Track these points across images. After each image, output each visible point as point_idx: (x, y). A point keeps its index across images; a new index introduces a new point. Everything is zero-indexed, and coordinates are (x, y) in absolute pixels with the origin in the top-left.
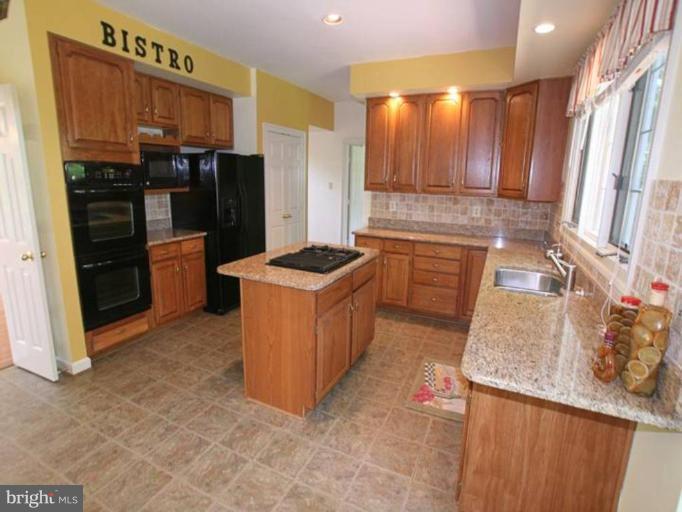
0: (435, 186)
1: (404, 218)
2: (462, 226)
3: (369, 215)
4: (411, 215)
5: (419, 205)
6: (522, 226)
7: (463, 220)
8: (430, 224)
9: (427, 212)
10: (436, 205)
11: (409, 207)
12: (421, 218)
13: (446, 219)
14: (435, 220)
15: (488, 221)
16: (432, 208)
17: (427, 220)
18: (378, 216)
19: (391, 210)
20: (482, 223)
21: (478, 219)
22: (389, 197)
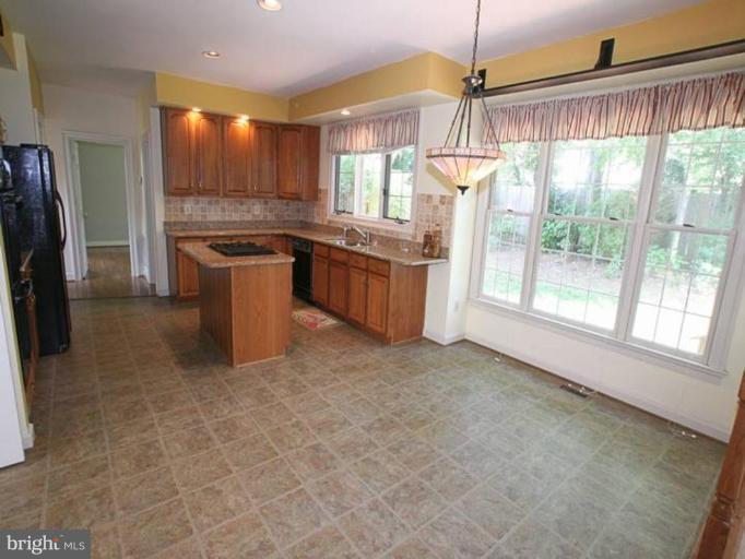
0: (235, 191)
1: (199, 219)
2: (248, 222)
3: (163, 220)
4: (205, 216)
5: (213, 207)
6: (287, 218)
7: (249, 217)
8: (224, 223)
9: (220, 213)
10: (226, 206)
11: (203, 210)
12: (215, 218)
13: (236, 217)
14: (227, 219)
15: (265, 217)
16: (223, 210)
17: (220, 219)
18: (173, 219)
19: (186, 213)
20: (261, 218)
21: (258, 216)
22: (183, 201)
